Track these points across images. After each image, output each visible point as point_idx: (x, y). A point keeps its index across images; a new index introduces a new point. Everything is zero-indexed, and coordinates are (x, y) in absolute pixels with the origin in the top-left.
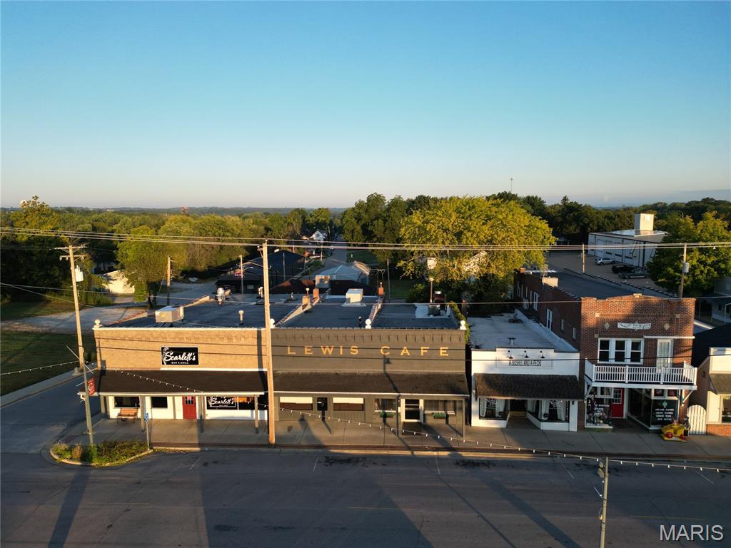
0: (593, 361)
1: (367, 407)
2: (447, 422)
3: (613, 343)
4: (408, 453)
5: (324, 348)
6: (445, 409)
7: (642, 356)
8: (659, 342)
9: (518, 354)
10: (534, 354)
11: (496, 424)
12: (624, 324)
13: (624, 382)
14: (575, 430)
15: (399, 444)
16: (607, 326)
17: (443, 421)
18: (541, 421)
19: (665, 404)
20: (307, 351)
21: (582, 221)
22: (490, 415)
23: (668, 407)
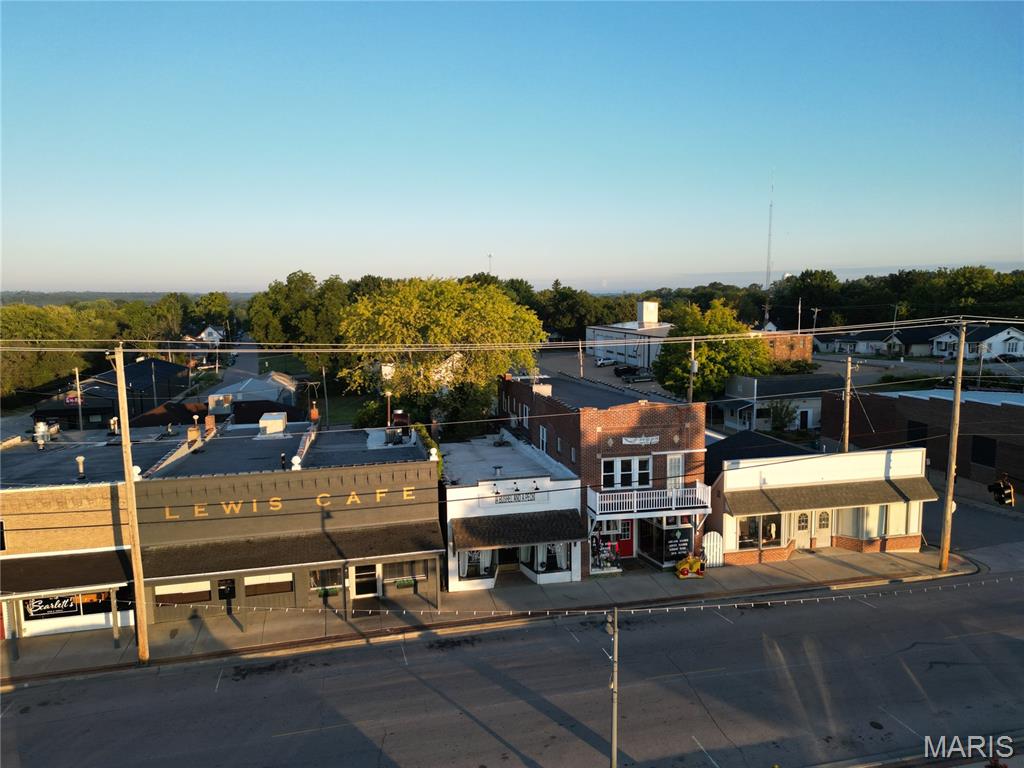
0: (596, 488)
1: (298, 586)
2: (416, 591)
3: (618, 463)
4: (362, 642)
5: (227, 504)
6: (412, 573)
7: (651, 478)
8: (669, 458)
9: (506, 487)
10: (526, 485)
11: (479, 584)
12: (629, 439)
13: (632, 512)
14: (579, 579)
15: (348, 631)
16: (611, 442)
17: (411, 591)
18: (537, 572)
19: (678, 534)
20: (198, 512)
21: (577, 311)
22: (473, 573)
23: (682, 538)
